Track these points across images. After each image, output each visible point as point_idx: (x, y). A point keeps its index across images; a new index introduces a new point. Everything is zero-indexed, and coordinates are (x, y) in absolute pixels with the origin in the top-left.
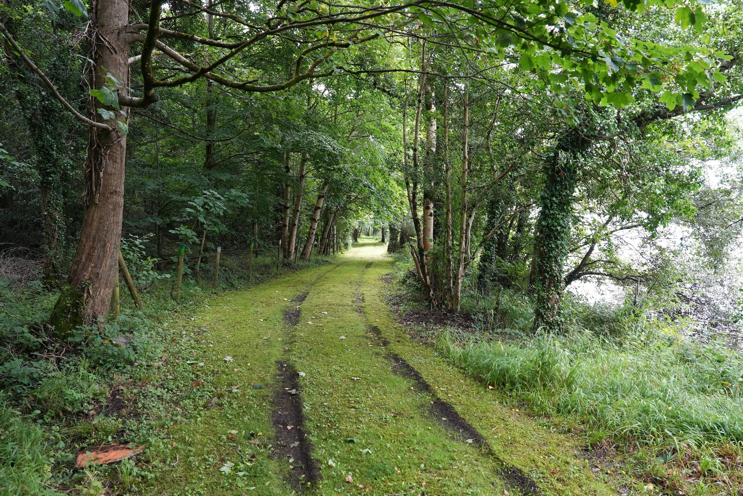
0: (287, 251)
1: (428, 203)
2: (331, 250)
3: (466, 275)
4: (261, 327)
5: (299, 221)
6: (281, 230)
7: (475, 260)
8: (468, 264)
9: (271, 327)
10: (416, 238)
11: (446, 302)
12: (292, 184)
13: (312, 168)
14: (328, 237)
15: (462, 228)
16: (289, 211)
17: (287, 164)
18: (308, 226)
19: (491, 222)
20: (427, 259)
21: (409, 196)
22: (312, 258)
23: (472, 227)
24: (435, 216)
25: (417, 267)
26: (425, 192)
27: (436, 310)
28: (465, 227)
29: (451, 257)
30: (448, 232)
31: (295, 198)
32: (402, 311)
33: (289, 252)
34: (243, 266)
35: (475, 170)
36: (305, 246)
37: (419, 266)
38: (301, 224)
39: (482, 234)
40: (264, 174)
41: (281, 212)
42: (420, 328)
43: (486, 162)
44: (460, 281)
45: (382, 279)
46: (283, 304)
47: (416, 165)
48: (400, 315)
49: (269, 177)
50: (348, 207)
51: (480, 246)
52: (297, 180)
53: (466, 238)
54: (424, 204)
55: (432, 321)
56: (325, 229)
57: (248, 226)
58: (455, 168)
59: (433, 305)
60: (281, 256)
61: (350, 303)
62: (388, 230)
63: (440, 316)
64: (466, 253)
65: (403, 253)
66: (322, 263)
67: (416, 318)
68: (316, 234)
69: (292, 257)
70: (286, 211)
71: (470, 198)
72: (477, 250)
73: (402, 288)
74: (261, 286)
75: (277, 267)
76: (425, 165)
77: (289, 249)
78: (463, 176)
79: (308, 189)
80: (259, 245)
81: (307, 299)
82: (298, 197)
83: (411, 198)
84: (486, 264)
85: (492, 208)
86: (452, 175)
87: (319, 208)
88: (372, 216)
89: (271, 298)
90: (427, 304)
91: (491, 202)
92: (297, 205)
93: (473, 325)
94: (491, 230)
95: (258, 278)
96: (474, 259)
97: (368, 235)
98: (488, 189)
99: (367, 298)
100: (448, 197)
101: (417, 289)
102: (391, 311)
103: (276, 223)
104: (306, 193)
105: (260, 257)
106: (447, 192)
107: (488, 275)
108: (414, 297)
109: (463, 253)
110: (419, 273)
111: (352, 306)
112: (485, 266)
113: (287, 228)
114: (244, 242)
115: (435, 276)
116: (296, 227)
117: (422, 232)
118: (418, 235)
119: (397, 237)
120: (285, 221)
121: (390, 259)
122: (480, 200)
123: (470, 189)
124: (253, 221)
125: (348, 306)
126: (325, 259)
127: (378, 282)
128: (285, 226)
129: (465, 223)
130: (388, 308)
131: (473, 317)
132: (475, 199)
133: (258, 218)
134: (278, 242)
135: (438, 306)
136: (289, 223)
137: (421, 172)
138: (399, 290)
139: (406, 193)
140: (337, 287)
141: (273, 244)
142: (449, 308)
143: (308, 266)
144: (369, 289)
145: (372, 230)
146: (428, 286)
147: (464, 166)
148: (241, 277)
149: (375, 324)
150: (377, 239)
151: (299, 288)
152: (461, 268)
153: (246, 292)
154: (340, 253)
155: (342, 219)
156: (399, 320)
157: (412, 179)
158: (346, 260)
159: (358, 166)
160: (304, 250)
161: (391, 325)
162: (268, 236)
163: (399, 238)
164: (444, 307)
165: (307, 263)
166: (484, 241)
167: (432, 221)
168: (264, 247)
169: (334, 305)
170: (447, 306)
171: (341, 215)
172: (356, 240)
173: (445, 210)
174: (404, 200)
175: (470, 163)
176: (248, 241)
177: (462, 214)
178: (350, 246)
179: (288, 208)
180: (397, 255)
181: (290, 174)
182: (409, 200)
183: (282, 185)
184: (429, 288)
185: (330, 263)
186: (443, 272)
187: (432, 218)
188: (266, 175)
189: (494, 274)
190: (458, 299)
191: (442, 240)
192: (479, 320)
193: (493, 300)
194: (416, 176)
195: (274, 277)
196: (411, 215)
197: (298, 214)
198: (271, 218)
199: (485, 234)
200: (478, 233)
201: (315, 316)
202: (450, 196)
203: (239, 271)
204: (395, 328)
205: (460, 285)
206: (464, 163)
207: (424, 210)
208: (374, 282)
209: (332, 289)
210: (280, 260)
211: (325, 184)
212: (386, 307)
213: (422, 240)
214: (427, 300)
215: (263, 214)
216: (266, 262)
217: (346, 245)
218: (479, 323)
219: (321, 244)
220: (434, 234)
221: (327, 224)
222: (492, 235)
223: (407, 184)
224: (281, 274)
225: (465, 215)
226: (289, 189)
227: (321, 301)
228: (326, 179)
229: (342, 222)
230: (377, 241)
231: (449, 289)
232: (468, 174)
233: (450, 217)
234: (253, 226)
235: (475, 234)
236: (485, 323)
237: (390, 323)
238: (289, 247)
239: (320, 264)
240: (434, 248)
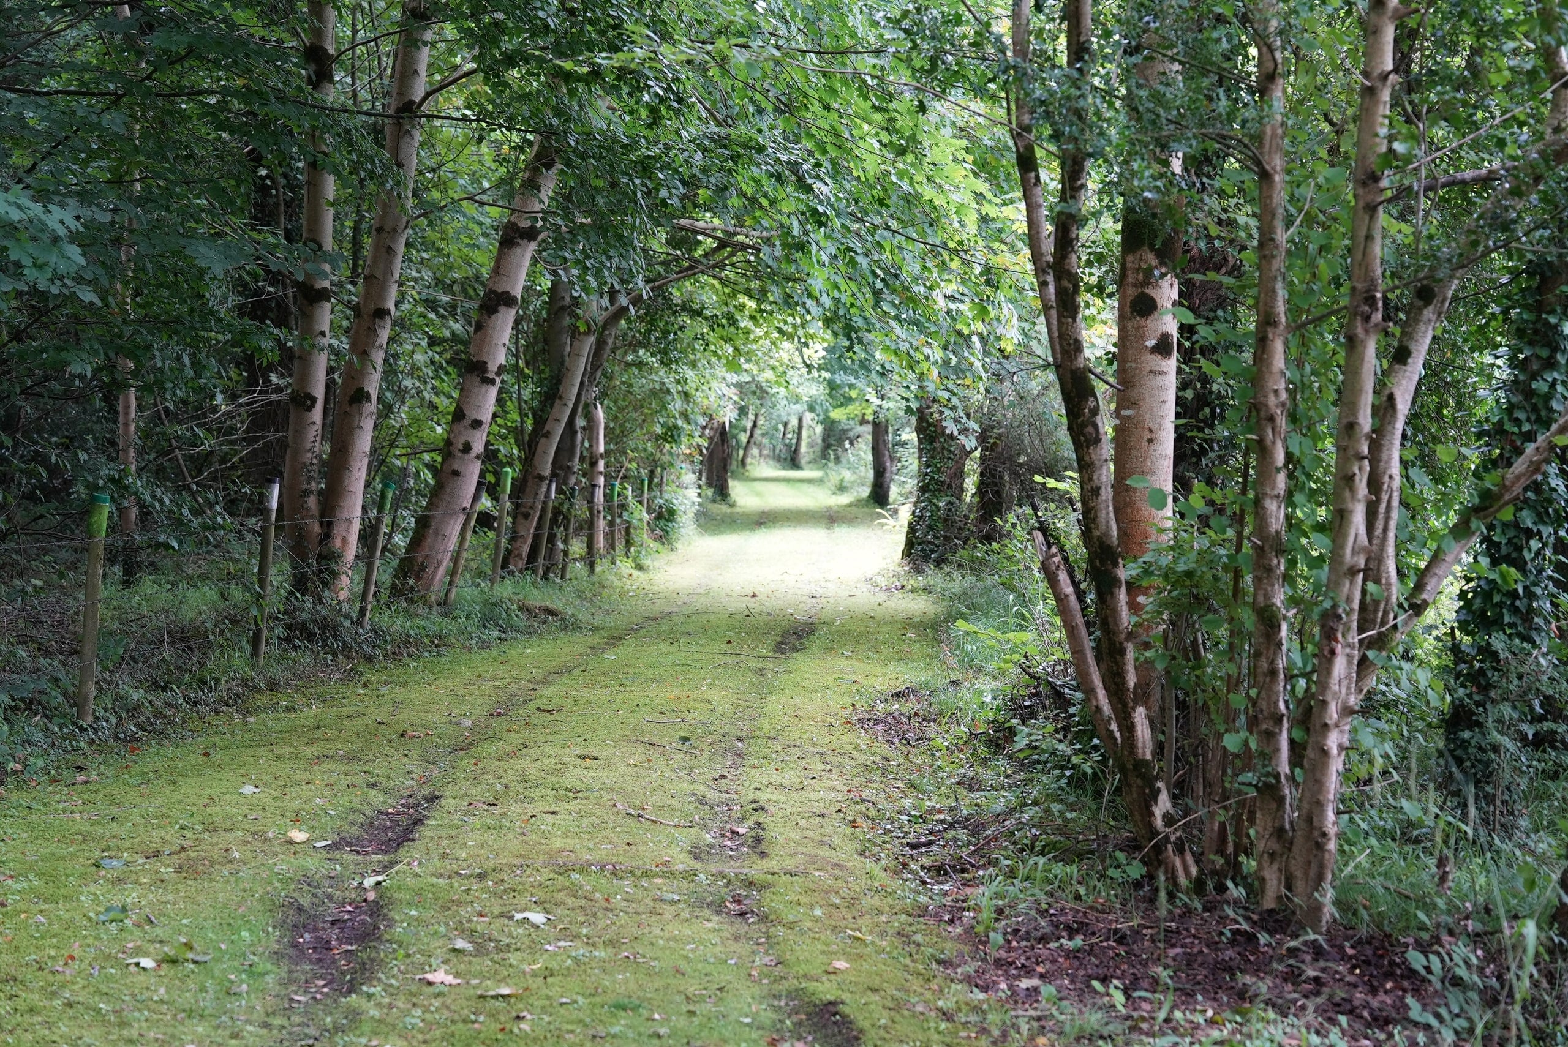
0: (313, 549)
1: (1148, 278)
2: (577, 547)
3: (1372, 707)
4: (141, 1004)
5: (390, 372)
6: (283, 426)
7: (1430, 616)
8: (1380, 642)
9: (207, 1002)
10: (1070, 485)
11: (1249, 865)
12: (344, 159)
13: (464, 61)
14: (561, 468)
15: (1351, 427)
16: (325, 316)
17: (318, 33)
18: (442, 402)
19: (1529, 394)
20: (1134, 607)
21: (1033, 238)
22: (466, 591)
23: (1413, 418)
24: (1187, 356)
25: (1077, 650)
26: (1129, 210)
27: (1188, 911)
28: (1366, 421)
29: (1279, 597)
30: (1263, 449)
31: (367, 241)
32: (987, 915)
33: (329, 557)
34: (42, 634)
35: (1438, 76)
36: (423, 523)
37: (1088, 645)
38: (401, 394)
39: (1473, 457)
40: (177, 91)
41: (282, 321)
42: (1094, 1019)
43: (1506, 29)
44: (1333, 741)
45: (869, 721)
46: (284, 865)
47: (1079, 51)
48: (976, 939)
49: (211, 113)
50: (676, 295)
51: (1461, 531)
52: (377, 132)
53: (1375, 484)
54: (1121, 283)
55: (1164, 974)
56: (540, 422)
57: (80, 398)
58: (1312, 68)
59: (1172, 879)
60: (279, 575)
61: (682, 861)
62: (909, 435)
63: (1213, 945)
64: (1372, 572)
65: (994, 569)
66: (521, 620)
67: (1071, 954)
68: (490, 455)
69: (347, 585)
70: (307, 317)
71: (1399, 249)
72: (1436, 558)
73: (987, 775)
74: (152, 756)
75: (255, 642)
76: (1129, 52)
77: (327, 535)
78: (1364, 117)
79: (440, 185)
80: (145, 512)
81: (426, 832)
82: (385, 232)
83: (1049, 247)
84: (1498, 642)
85: (1539, 308)
86: (1295, 108)
87: (507, 300)
88: (816, 352)
89: (210, 828)
90: (1136, 871)
91: (1533, 269)
92: (375, 283)
93: (1415, 1010)
94: (1530, 437)
95: (134, 710)
96: (1418, 609)
97: (792, 460)
98: (1516, 192)
99: (778, 831)
100: (1267, 240)
101: (1078, 781)
102: (922, 912)
103: (252, 382)
104: (430, 211)
105: (148, 585)
106: (1265, 216)
107: (1506, 710)
108: (1061, 830)
109: (1353, 572)
110: (1090, 692)
111: (690, 875)
112: (1487, 652)
113: (317, 414)
114: (50, 493)
115: (1182, 706)
116: (372, 407)
117: (1107, 450)
118: (1086, 467)
119: (960, 475)
120: (305, 377)
121: (919, 606)
122: (1465, 261)
123: (1404, 193)
124: (111, 368)
125: (670, 875)
126: (539, 596)
127: (848, 740)
128: (305, 401)
129: (1367, 399)
130: (906, 890)
131: (1416, 959)
132: (1432, 255)
133: (139, 351)
134: (263, 498)
135: (1198, 886)
136: (330, 385)
137: (1108, 94)
138: (972, 784)
139: (1016, 215)
140: (608, 765)
141: (231, 506)
142: (1269, 903)
143: (438, 643)
144: (791, 777)
145: (813, 431)
146: (1140, 765)
147: (1371, 52)
148: (30, 705)
149: (826, 990)
150: (841, 488)
151: (379, 769)
152: (1340, 667)
153: (57, 795)
154: (625, 566)
155: (640, 365)
156: (970, 968)
157: (1056, 136)
158: (660, 606)
159: (739, 57)
160: (416, 543)
161: (919, 997)
162: (200, 462)
163: (970, 484)
164: (1236, 892)
165: (435, 621)
166: (1486, 503)
167: (1171, 382)
168: (178, 523)
169: (584, 869)
170: (1255, 887)
171: (635, 346)
172: (722, 492)
173: (1250, 323)
174: (1005, 259)
175: (1407, 38)
176: (79, 490)
177: (1352, 343)
178: (686, 522)
179: (323, 295)
180: (958, 582)
181: (332, 95)
182: (1036, 258)
183: (285, 159)
184: (1149, 781)
185: (569, 625)
186: (1233, 684)
187: (1171, 365)
188: (194, 93)
189: (1547, 701)
190: (1320, 847)
191: (1229, 494)
192: (1457, 982)
193: (1541, 859)
194: (1079, 114)
195: (232, 701)
196: (1042, 350)
197: (384, 335)
198: (220, 353)
199: (1489, 464)
200: (1444, 454)
201: (470, 934)
202: (1282, 236)
203: (20, 669)
204: (947, 1016)
205: (1336, 765)
206: (1370, 31)
207: (1122, 321)
208: (823, 739)
209: (576, 776)
210: (274, 601)
211: (544, 160)
212: (893, 883)
213: (1107, 494)
214: (1132, 846)
215: (170, 325)
216: (188, 615)
217: (664, 517)
218: (1455, 1000)
219: (520, 513)
220: (1179, 458)
221: (551, 395)
222: (1536, 467)
223: (1027, 163)
224: (273, 686)
225: (1371, 349)
226: (331, 187)
227: (512, 843)
228: (548, 133)
229: (642, 383)
230: (844, 499)
231: (1270, 790)
232: (1395, 103)
233: (1279, 361)
234: (110, 397)
235: (1427, 461)
236: (1491, 1000)
237: (916, 985)
238: (328, 527)
239: (507, 631)
240: (1177, 547)
